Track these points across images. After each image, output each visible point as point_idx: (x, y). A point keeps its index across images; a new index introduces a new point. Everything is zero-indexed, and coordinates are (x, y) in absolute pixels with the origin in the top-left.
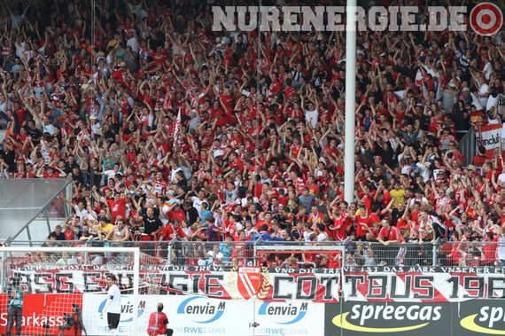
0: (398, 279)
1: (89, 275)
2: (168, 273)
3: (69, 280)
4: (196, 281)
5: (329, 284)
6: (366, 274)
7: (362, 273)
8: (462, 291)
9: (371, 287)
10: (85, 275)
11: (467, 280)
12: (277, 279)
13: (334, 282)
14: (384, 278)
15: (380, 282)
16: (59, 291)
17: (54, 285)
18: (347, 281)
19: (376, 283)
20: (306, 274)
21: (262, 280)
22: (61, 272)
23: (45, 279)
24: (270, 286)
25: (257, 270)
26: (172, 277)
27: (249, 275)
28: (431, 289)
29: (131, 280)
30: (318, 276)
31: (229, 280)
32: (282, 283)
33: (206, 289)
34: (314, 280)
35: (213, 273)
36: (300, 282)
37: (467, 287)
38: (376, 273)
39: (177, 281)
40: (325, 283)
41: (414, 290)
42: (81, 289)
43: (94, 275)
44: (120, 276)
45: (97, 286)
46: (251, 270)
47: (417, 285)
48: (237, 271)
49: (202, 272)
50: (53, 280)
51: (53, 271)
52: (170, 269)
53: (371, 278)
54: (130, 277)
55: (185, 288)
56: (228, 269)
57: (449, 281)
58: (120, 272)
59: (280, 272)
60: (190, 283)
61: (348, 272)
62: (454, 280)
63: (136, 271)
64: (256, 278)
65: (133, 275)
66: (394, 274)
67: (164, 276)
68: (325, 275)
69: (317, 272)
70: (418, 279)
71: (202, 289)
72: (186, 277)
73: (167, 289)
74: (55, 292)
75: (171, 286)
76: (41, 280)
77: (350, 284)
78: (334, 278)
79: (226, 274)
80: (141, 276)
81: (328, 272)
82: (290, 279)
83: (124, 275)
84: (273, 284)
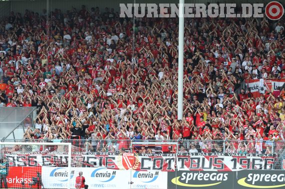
0: (206, 160)
1: (46, 157)
2: (86, 156)
3: (35, 160)
4: (101, 160)
5: (170, 162)
6: (189, 157)
7: (187, 156)
8: (238, 165)
9: (192, 163)
10: (43, 157)
11: (241, 160)
12: (143, 159)
13: (172, 161)
14: (199, 159)
15: (196, 161)
16: (29, 165)
17: (27, 162)
18: (179, 160)
19: (194, 161)
20: (158, 157)
21: (135, 160)
22: (31, 155)
23: (23, 159)
24: (139, 163)
25: (132, 155)
26: (88, 158)
27: (128, 157)
28: (222, 164)
29: (66, 159)
30: (164, 158)
31: (118, 160)
32: (145, 161)
33: (106, 164)
34: (162, 159)
35: (110, 156)
36: (155, 161)
37: (241, 164)
38: (194, 156)
39: (91, 160)
40: (168, 161)
41: (214, 165)
42: (41, 164)
43: (48, 157)
44: (61, 157)
45: (49, 162)
46: (129, 154)
47: (216, 163)
48: (122, 155)
49: (104, 156)
50: (26, 160)
51: (27, 155)
52: (87, 154)
53: (192, 159)
54: (66, 158)
55: (95, 164)
56: (117, 154)
57: (232, 160)
58: (61, 155)
59: (144, 155)
60: (97, 161)
61: (180, 156)
62: (234, 160)
63: (69, 155)
64: (132, 159)
65: (68, 157)
66: (204, 157)
67: (84, 157)
68: (168, 157)
69: (164, 156)
70: (216, 159)
71: (104, 164)
72: (95, 158)
73: (86, 164)
74: (28, 166)
75: (88, 163)
76: (20, 159)
77: (181, 162)
78: (172, 159)
79: (116, 157)
80: (72, 158)
81: (169, 156)
82: (150, 159)
83: (63, 157)
84: (141, 162)
